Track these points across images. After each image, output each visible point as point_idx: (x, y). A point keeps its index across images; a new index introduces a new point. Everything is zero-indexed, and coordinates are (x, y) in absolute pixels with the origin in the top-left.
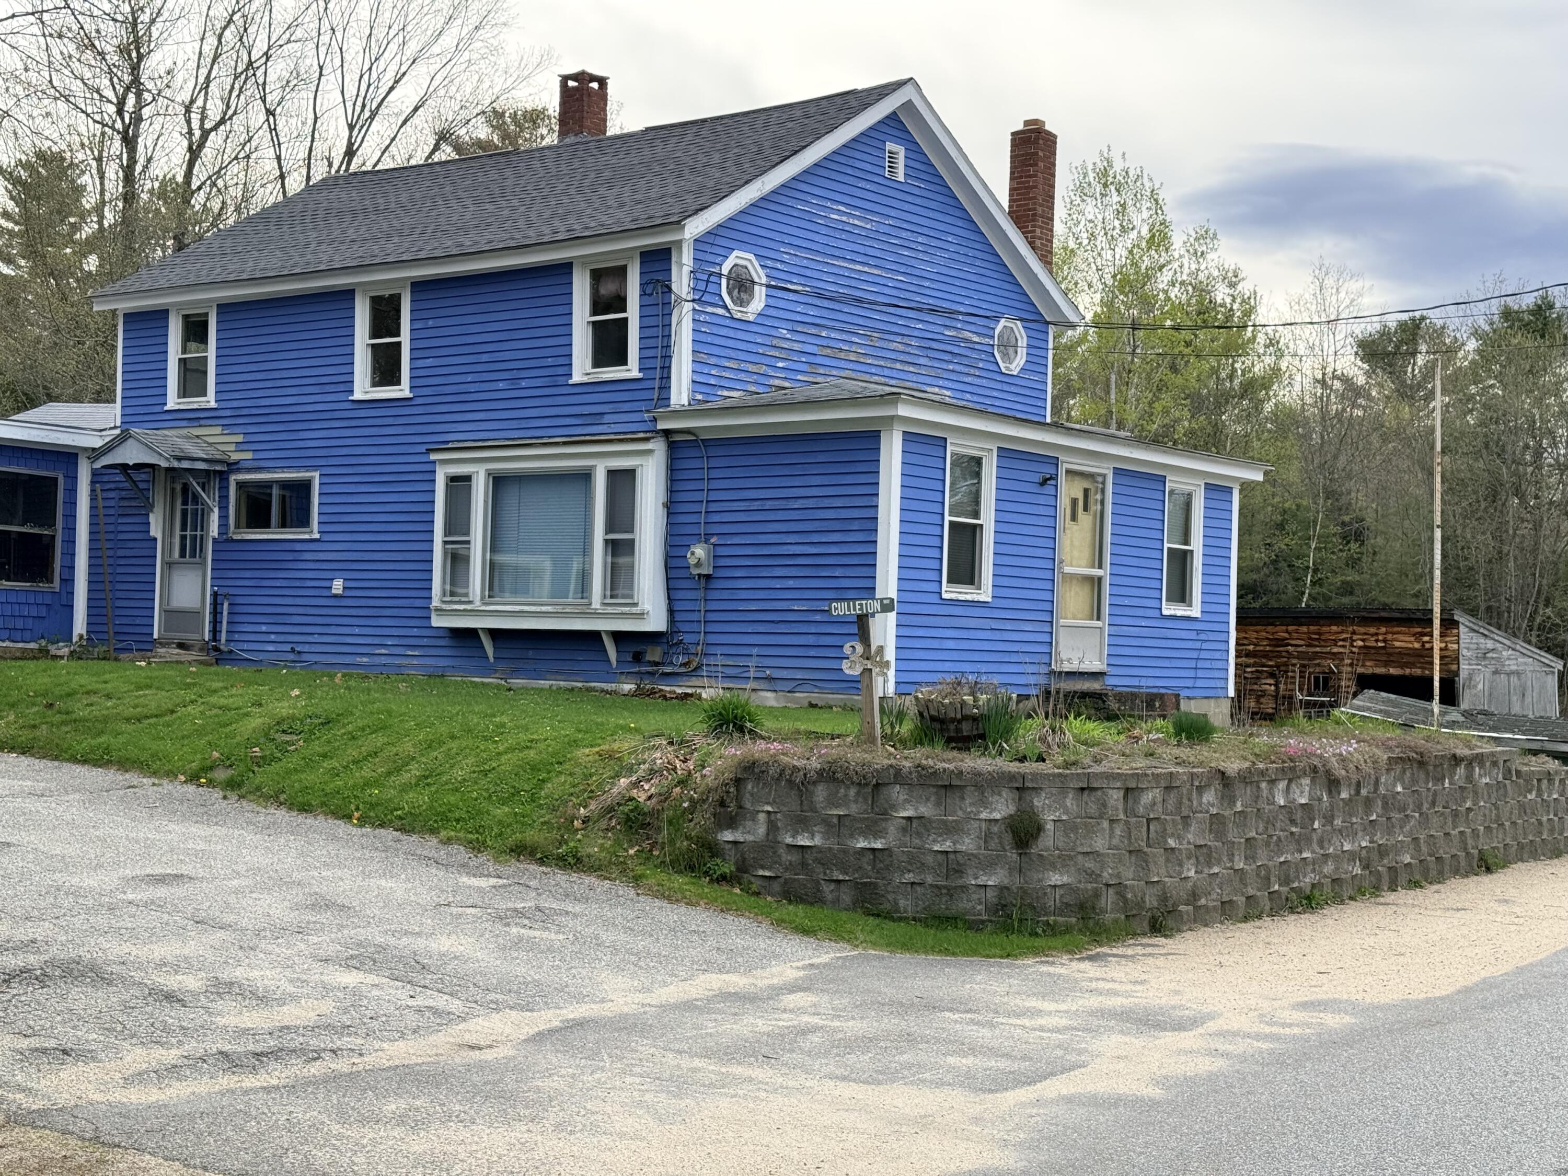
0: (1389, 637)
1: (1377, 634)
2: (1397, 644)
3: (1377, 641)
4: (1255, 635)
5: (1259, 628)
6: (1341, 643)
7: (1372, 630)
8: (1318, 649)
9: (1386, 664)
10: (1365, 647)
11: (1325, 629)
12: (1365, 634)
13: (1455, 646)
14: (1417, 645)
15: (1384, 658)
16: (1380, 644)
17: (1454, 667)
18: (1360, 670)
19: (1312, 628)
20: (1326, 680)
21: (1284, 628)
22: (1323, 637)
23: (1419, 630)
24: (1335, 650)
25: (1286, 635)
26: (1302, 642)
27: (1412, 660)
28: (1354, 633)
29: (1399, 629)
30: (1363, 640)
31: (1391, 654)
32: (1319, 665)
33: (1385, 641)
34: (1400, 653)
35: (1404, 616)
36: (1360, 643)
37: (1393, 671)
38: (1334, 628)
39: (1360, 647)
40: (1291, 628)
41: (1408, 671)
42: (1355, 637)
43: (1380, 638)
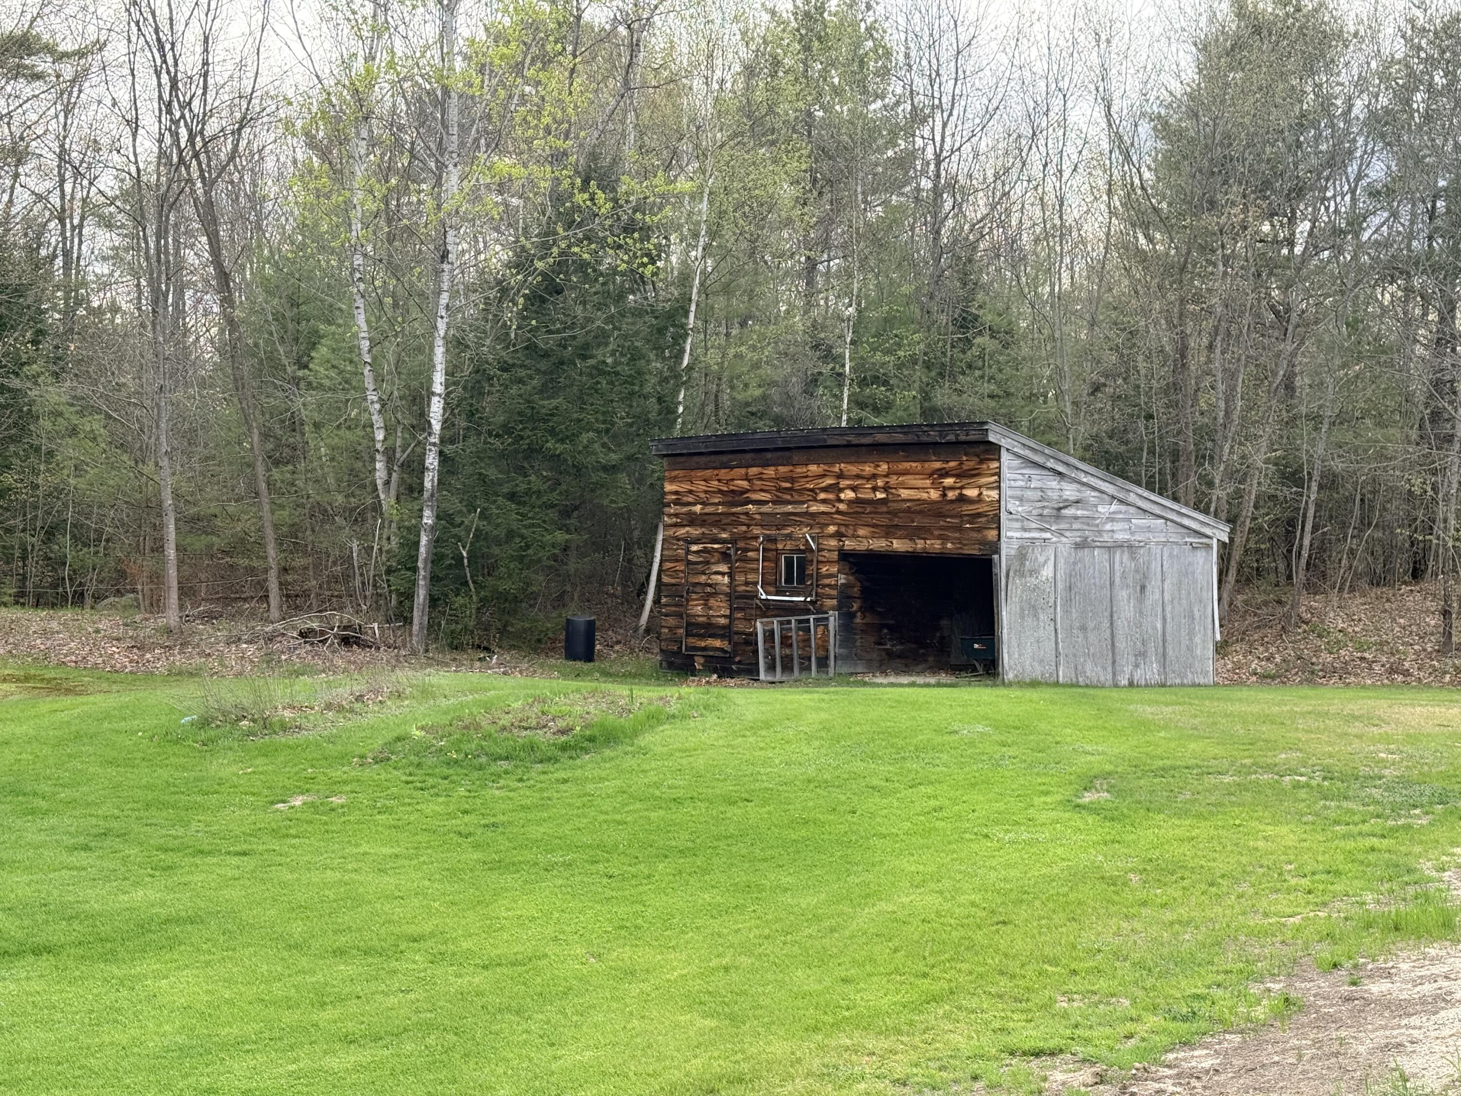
0: (893, 480)
1: (874, 476)
2: (905, 493)
3: (875, 489)
4: (701, 486)
5: (708, 473)
6: (822, 496)
7: (868, 469)
8: (790, 508)
9: (889, 532)
10: (857, 501)
11: (800, 470)
12: (858, 477)
13: (994, 494)
14: (934, 495)
15: (885, 521)
16: (880, 495)
17: (992, 534)
18: (849, 544)
19: (782, 469)
20: (803, 564)
21: (743, 471)
22: (797, 486)
23: (938, 465)
24: (814, 509)
25: (745, 484)
26: (765, 496)
27: (926, 522)
28: (841, 476)
29: (907, 465)
30: (854, 489)
31: (894, 513)
32: (789, 536)
33: (886, 488)
34: (908, 510)
35: (911, 438)
36: (849, 495)
37: (899, 545)
38: (813, 468)
39: (850, 502)
40: (753, 471)
41: (920, 545)
42: (844, 483)
43: (880, 483)
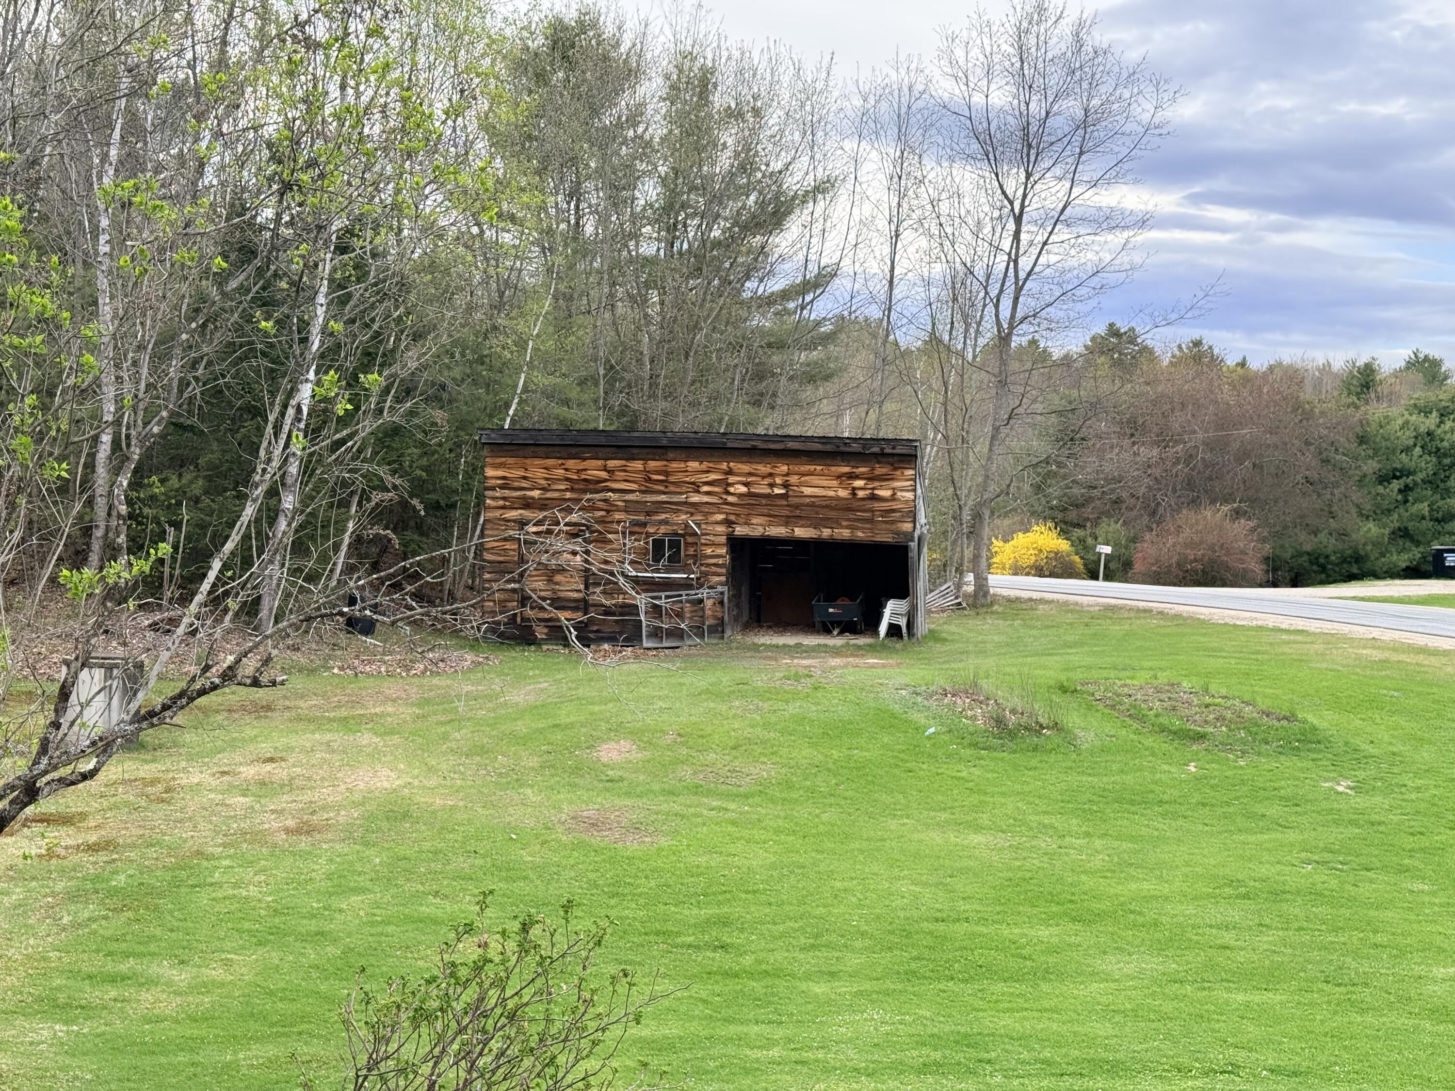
0: (794, 479)
1: (771, 475)
2: (808, 491)
3: (772, 486)
4: (540, 473)
5: (550, 462)
6: (706, 488)
7: (763, 469)
8: (663, 498)
9: (787, 521)
10: (750, 495)
11: (675, 465)
12: (750, 474)
13: (910, 495)
14: (843, 493)
15: (785, 512)
16: (777, 491)
17: (907, 527)
18: (740, 531)
19: (652, 464)
20: (675, 545)
21: (600, 463)
22: (672, 479)
23: (847, 469)
24: (695, 498)
25: (604, 475)
26: (634, 486)
27: (832, 514)
28: (730, 472)
29: (808, 467)
30: (746, 484)
31: (797, 507)
32: (665, 522)
33: (786, 485)
34: (812, 505)
35: (829, 448)
36: (743, 489)
37: (801, 533)
38: (694, 465)
39: (740, 496)
40: (612, 463)
41: (826, 533)
42: (732, 479)
43: (778, 480)
